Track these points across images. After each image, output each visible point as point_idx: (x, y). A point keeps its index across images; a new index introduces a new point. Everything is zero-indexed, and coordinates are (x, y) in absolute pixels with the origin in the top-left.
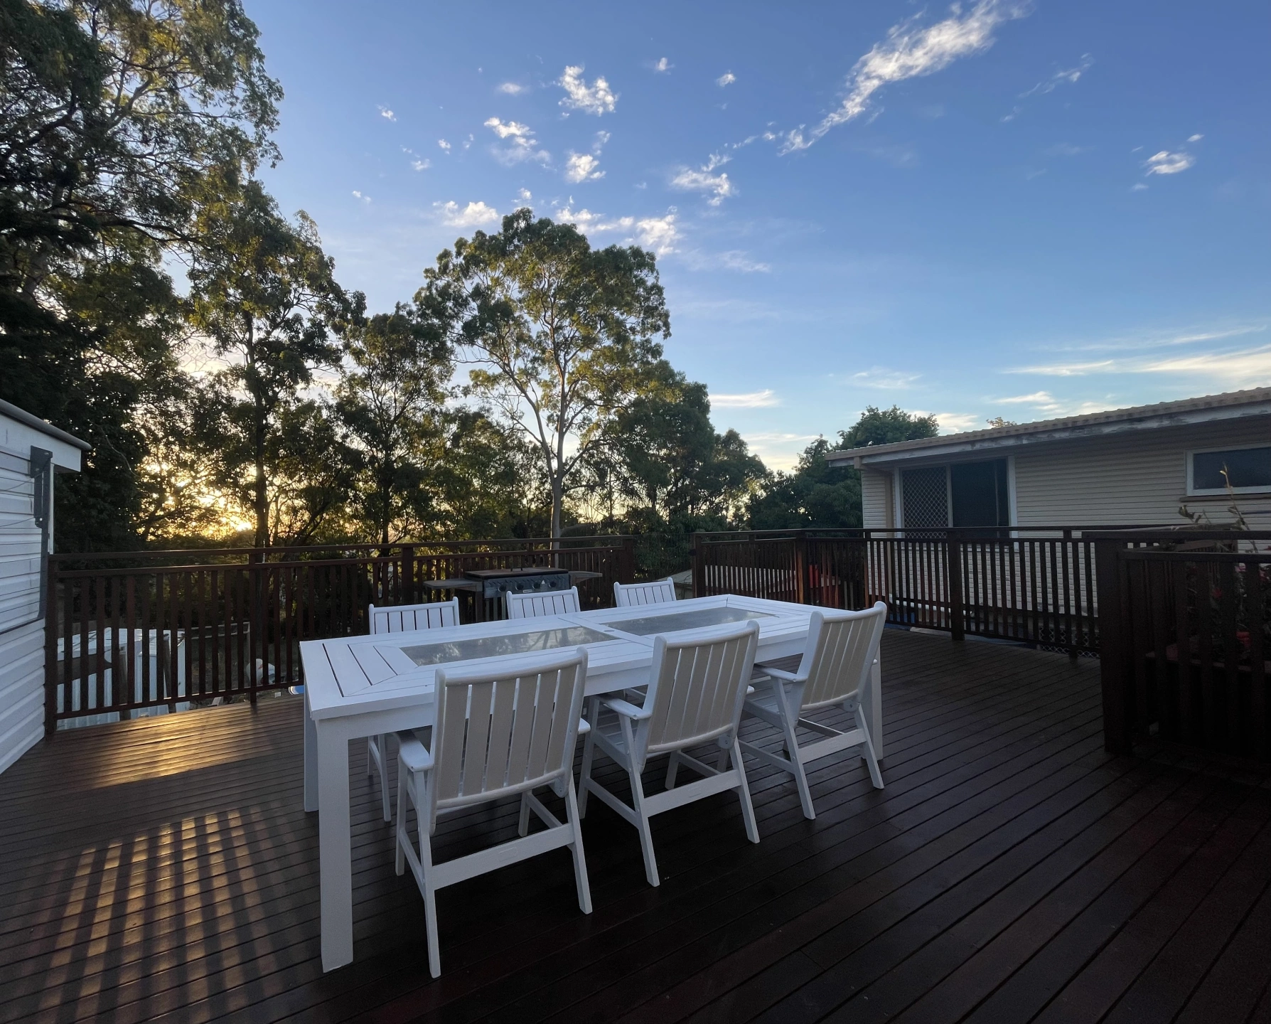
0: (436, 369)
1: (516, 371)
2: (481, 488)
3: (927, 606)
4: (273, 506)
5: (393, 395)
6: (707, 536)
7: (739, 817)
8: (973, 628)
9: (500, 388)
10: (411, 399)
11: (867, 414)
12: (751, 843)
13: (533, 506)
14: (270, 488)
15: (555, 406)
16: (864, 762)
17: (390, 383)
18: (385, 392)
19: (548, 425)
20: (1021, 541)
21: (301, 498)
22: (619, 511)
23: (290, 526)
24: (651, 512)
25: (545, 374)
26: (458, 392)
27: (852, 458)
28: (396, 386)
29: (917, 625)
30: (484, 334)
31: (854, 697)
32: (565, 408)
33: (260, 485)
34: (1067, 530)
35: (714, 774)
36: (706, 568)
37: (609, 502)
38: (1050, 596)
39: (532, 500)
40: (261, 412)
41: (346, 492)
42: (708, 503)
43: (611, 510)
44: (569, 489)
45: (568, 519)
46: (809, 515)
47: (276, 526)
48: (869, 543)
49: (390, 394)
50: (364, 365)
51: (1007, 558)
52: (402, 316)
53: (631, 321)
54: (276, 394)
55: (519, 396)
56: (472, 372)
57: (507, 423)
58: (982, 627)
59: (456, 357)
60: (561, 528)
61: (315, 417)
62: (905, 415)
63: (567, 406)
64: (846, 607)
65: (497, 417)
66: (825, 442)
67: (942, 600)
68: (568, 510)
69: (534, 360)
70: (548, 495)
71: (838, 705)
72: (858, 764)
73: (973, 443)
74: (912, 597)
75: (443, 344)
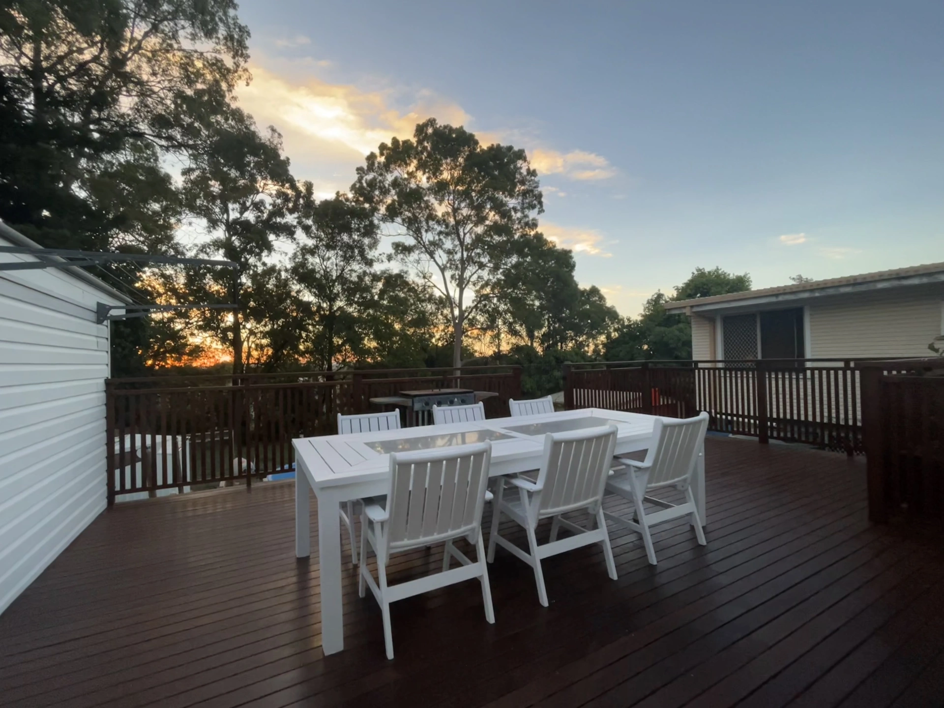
0: (366, 241)
1: (427, 243)
2: (400, 330)
3: (741, 419)
4: (245, 344)
5: (335, 260)
6: (573, 366)
7: (602, 563)
8: (775, 434)
9: (414, 256)
10: (348, 263)
11: (696, 273)
12: (612, 580)
13: (440, 344)
14: (243, 331)
15: (457, 268)
16: (692, 528)
17: (333, 252)
18: (329, 259)
19: (451, 282)
20: (813, 370)
21: (266, 338)
22: (505, 348)
23: (258, 359)
24: (532, 348)
25: (448, 244)
26: (384, 258)
27: (684, 307)
28: (337, 254)
29: (734, 433)
30: (401, 213)
31: (685, 480)
32: (463, 270)
33: (236, 328)
34: (847, 361)
35: (583, 532)
36: (574, 390)
37: (497, 341)
38: (834, 411)
39: (439, 339)
40: (237, 274)
41: (300, 334)
42: (574, 341)
43: (499, 347)
44: (467, 331)
45: (467, 353)
46: (651, 350)
47: (248, 358)
48: (697, 371)
49: (333, 259)
50: (313, 238)
51: (801, 383)
52: (341, 201)
53: (512, 202)
54: (247, 260)
55: (429, 261)
56: (393, 244)
57: (420, 281)
58: (782, 435)
59: (382, 232)
60: (461, 360)
61: (276, 278)
62: (725, 273)
63: (466, 268)
64: (679, 416)
65: (412, 277)
66: (662, 295)
67: (752, 414)
68: (466, 346)
69: (440, 233)
70: (452, 335)
71: (673, 486)
72: (688, 528)
73: (777, 295)
74: (729, 412)
75: (371, 222)
